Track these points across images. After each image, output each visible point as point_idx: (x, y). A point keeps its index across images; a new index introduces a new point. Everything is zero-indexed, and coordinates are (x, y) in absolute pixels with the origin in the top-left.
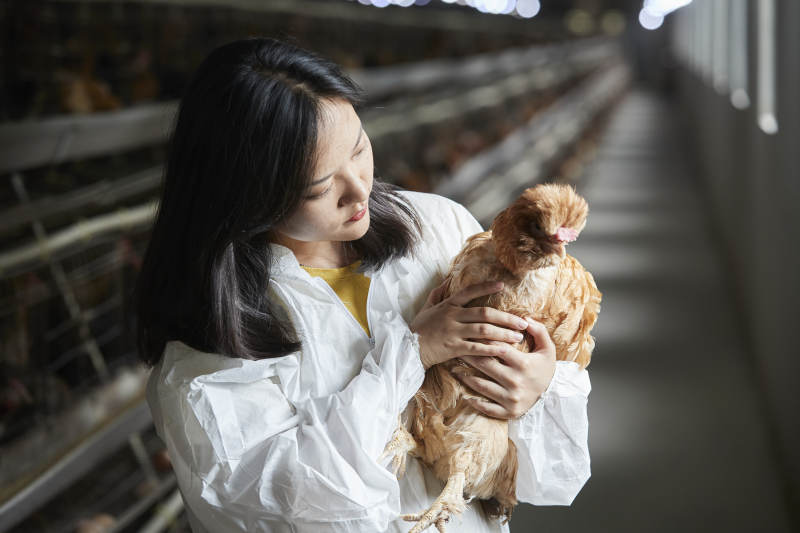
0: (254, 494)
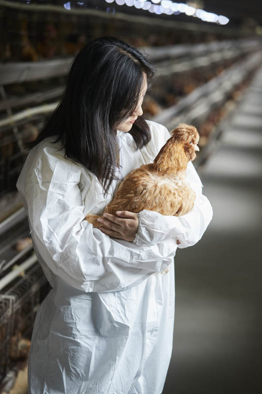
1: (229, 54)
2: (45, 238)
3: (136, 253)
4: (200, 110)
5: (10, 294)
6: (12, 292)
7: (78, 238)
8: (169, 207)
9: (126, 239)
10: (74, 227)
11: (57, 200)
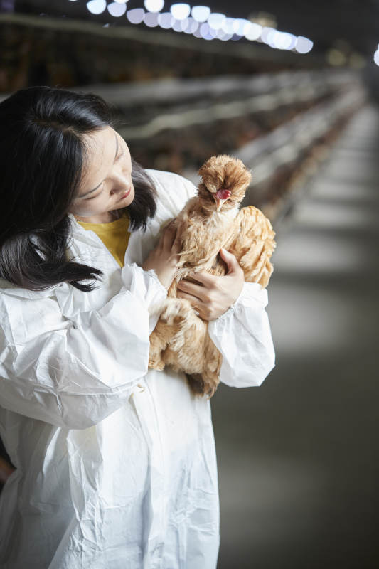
0: (32, 371)
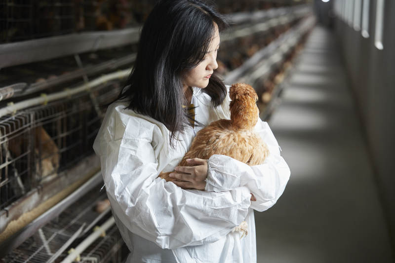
1: (284, 20)
2: (116, 193)
3: (208, 199)
4: (262, 71)
5: (91, 256)
6: (94, 253)
7: (148, 191)
8: (240, 154)
9: (197, 188)
10: (145, 182)
11: (129, 155)
